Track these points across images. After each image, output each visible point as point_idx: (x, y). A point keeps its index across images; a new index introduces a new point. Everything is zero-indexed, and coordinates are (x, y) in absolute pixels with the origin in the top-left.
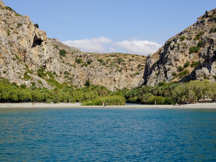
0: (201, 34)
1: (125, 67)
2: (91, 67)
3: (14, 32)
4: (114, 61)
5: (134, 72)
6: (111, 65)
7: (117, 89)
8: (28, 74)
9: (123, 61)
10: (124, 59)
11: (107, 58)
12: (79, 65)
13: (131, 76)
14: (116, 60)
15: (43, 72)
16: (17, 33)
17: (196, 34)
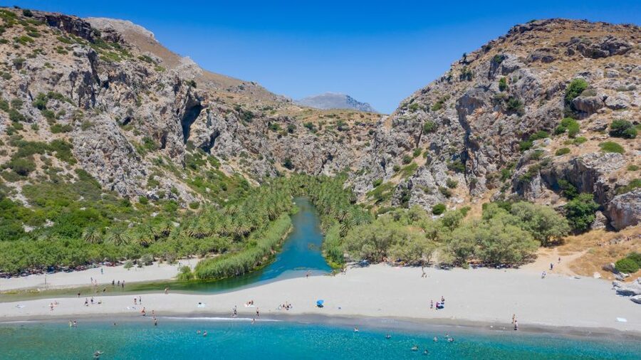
0: (445, 100)
1: (348, 135)
2: (293, 136)
3: (151, 98)
4: (330, 125)
5: (362, 143)
6: (325, 132)
7: (334, 170)
8: (156, 178)
9: (346, 124)
10: (347, 122)
11: (320, 121)
12: (274, 133)
13: (357, 149)
14: (334, 123)
15: (201, 157)
16: (156, 100)
17: (437, 100)
